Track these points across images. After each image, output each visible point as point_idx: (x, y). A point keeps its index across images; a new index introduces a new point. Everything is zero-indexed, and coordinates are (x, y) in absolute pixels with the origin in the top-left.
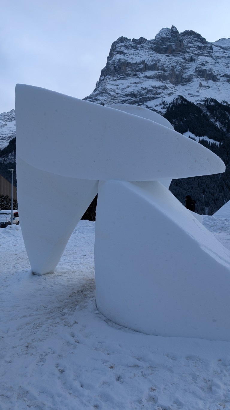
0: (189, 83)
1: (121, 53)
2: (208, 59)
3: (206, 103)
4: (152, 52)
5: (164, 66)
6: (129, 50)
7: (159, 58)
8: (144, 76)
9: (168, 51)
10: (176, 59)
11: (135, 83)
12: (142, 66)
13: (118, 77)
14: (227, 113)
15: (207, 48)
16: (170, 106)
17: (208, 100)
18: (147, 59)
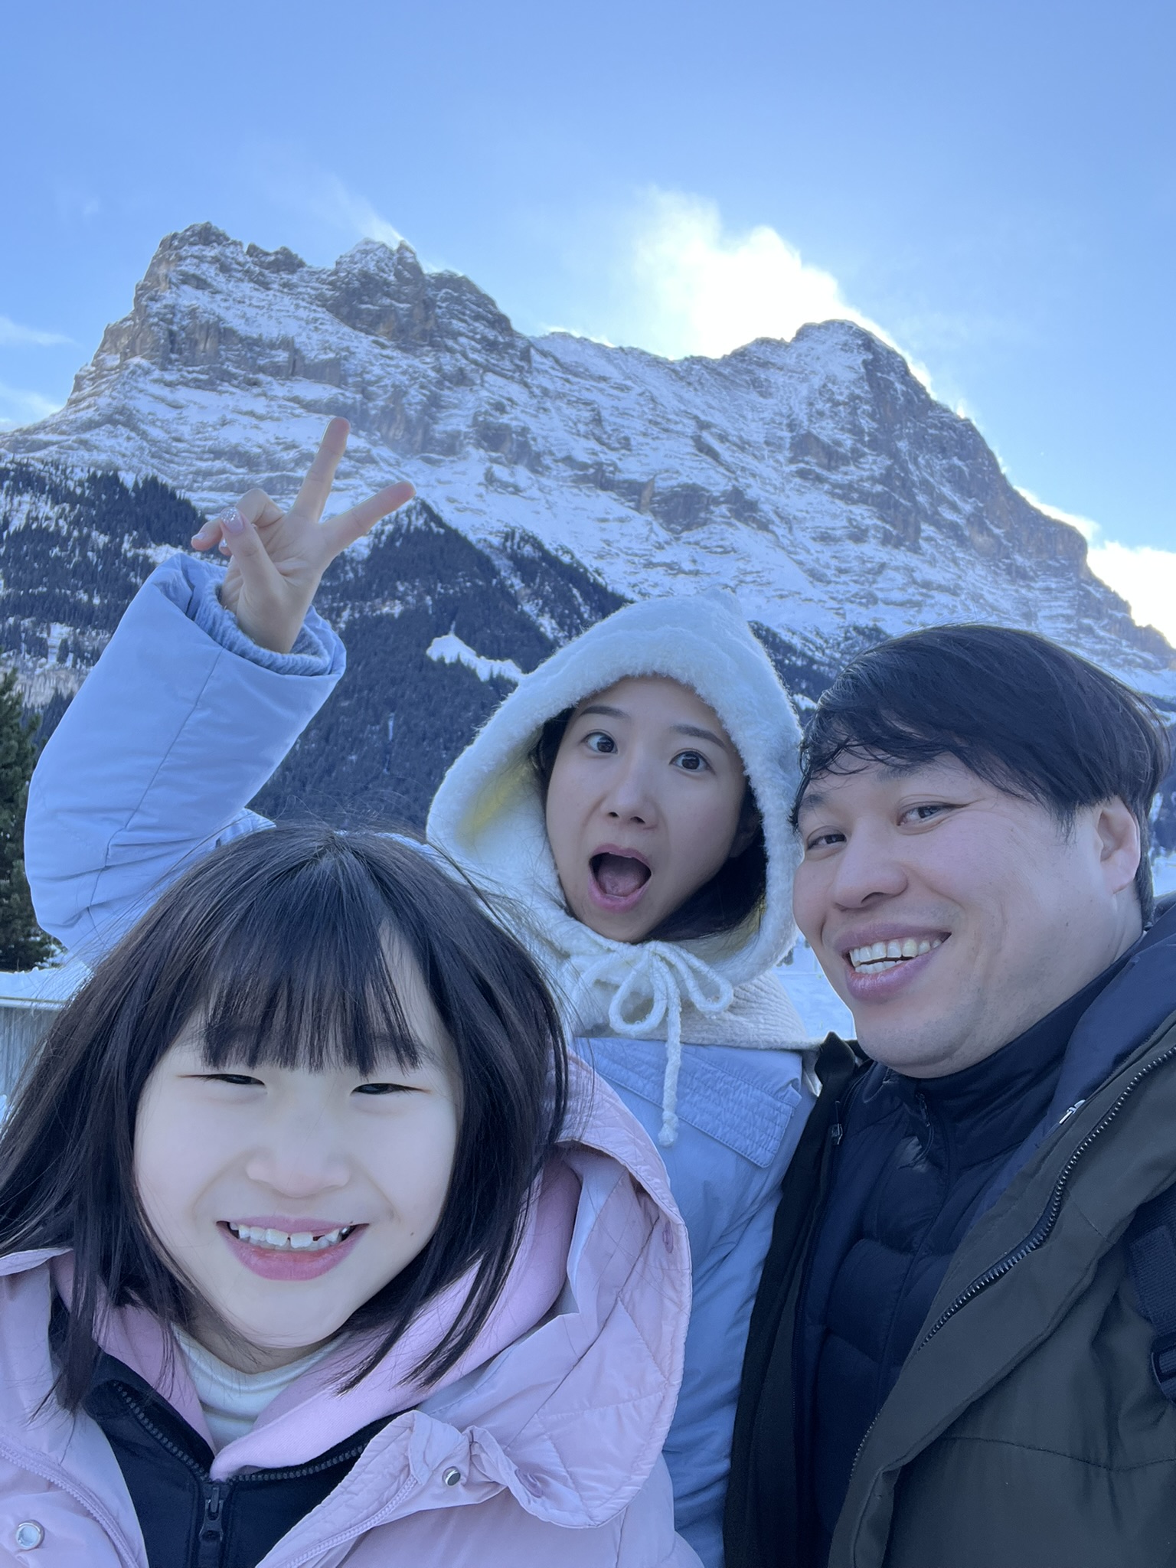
0: (451, 458)
1: (201, 283)
2: (515, 391)
3: (509, 544)
4: (322, 315)
5: (367, 377)
6: (233, 283)
7: (349, 344)
8: (288, 394)
9: (382, 329)
10: (409, 362)
11: (252, 414)
12: (282, 356)
13: (185, 374)
14: (575, 591)
15: (514, 351)
16: (382, 532)
17: (513, 533)
18: (304, 334)
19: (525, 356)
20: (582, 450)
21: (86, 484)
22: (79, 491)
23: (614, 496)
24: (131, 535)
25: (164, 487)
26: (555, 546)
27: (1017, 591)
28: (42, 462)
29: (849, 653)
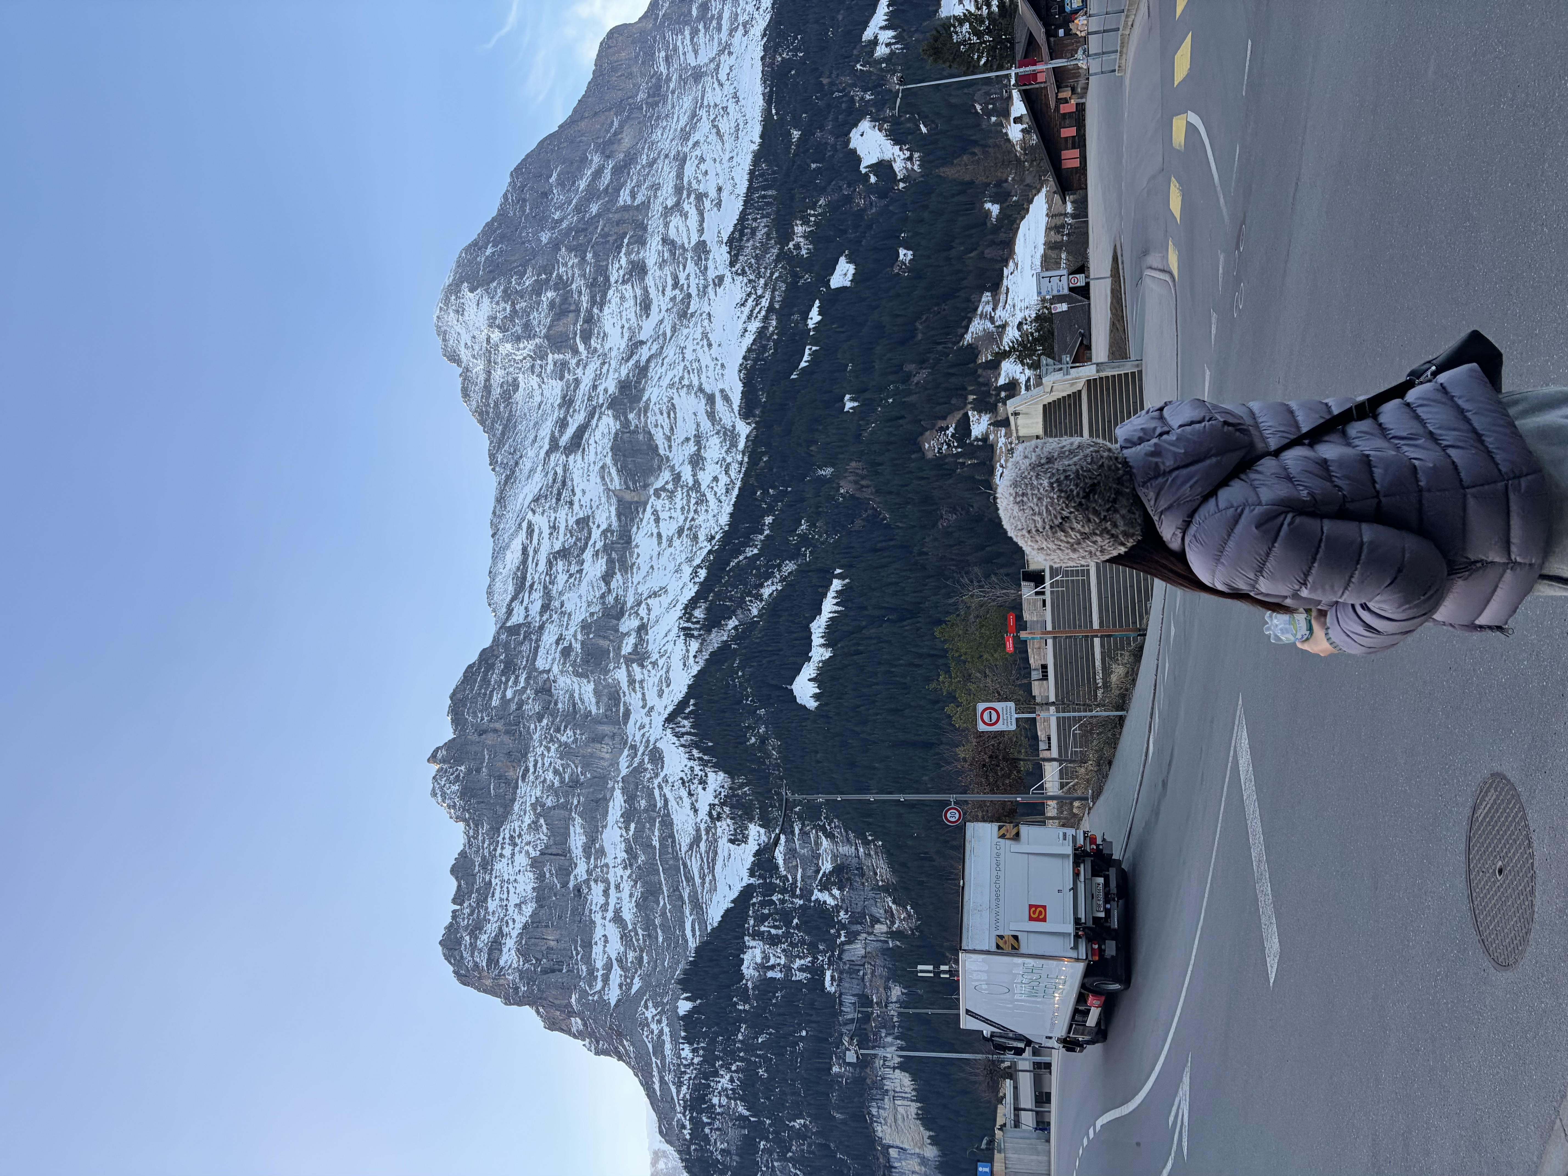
1: (496, 945)
2: (549, 638)
3: (696, 633)
4: (507, 831)
5: (557, 784)
6: (490, 917)
7: (528, 804)
9: (510, 774)
10: (537, 745)
14: (732, 564)
15: (512, 642)
16: (700, 759)
17: (684, 629)
18: (526, 848)
19: (514, 630)
20: (595, 568)
21: (695, 1046)
22: (701, 1052)
23: (635, 529)
24: (737, 1003)
25: (685, 972)
26: (691, 585)
27: (673, 92)
28: (680, 1086)
29: (758, 268)
